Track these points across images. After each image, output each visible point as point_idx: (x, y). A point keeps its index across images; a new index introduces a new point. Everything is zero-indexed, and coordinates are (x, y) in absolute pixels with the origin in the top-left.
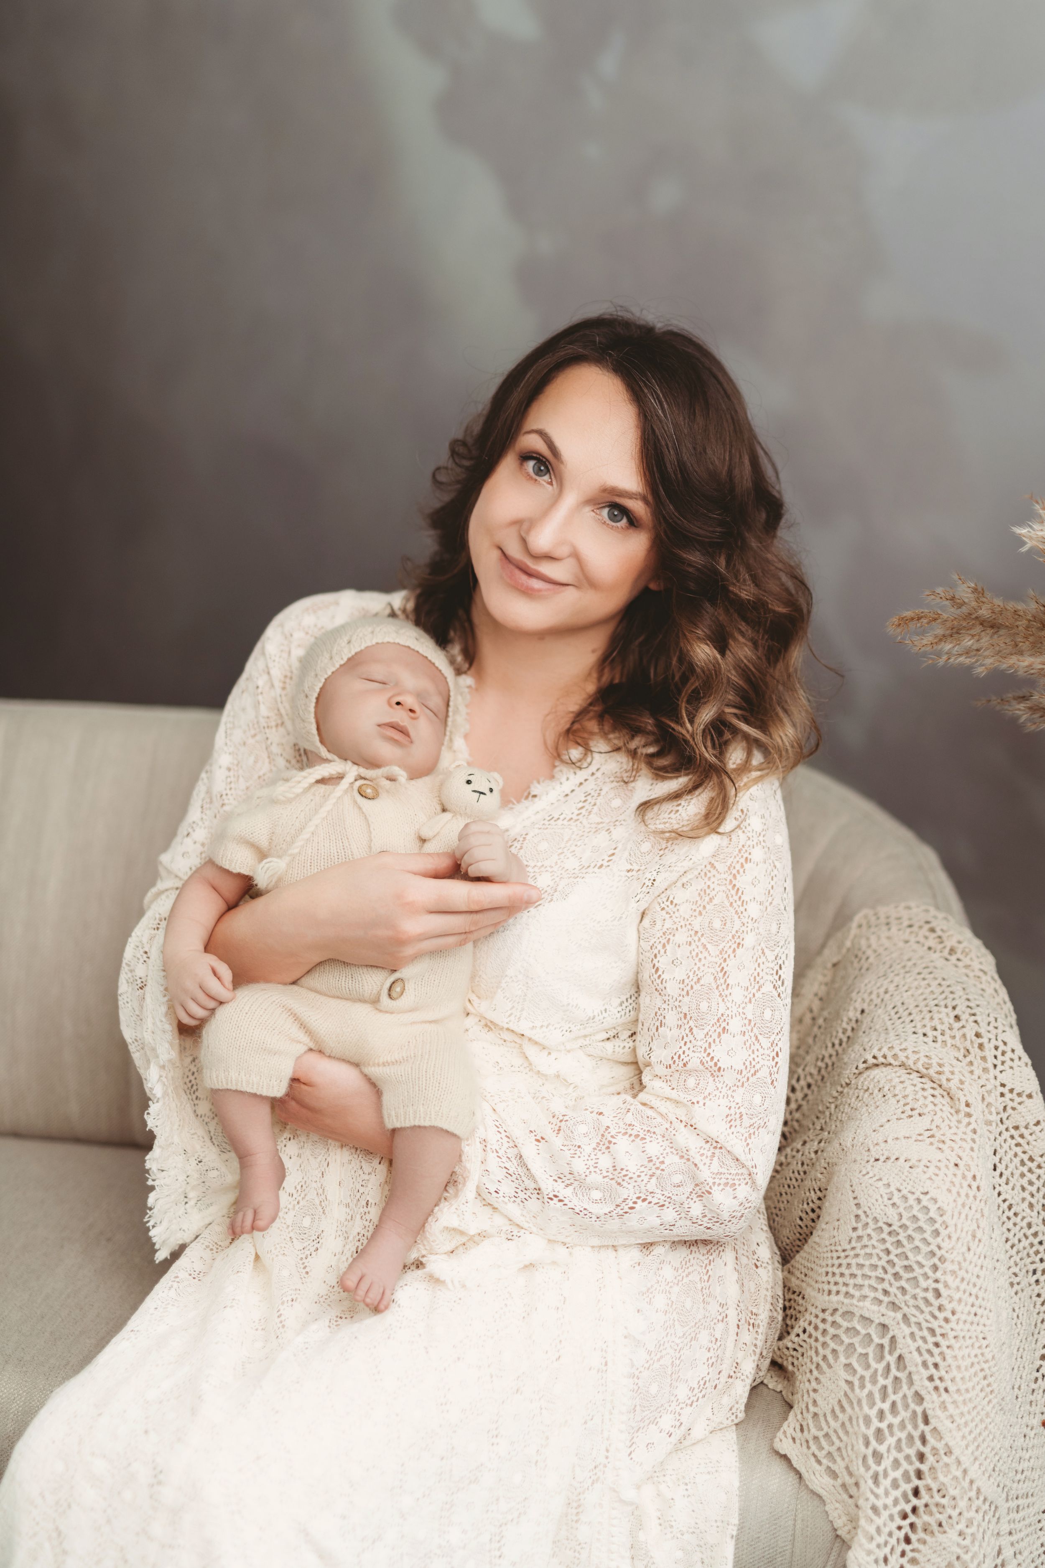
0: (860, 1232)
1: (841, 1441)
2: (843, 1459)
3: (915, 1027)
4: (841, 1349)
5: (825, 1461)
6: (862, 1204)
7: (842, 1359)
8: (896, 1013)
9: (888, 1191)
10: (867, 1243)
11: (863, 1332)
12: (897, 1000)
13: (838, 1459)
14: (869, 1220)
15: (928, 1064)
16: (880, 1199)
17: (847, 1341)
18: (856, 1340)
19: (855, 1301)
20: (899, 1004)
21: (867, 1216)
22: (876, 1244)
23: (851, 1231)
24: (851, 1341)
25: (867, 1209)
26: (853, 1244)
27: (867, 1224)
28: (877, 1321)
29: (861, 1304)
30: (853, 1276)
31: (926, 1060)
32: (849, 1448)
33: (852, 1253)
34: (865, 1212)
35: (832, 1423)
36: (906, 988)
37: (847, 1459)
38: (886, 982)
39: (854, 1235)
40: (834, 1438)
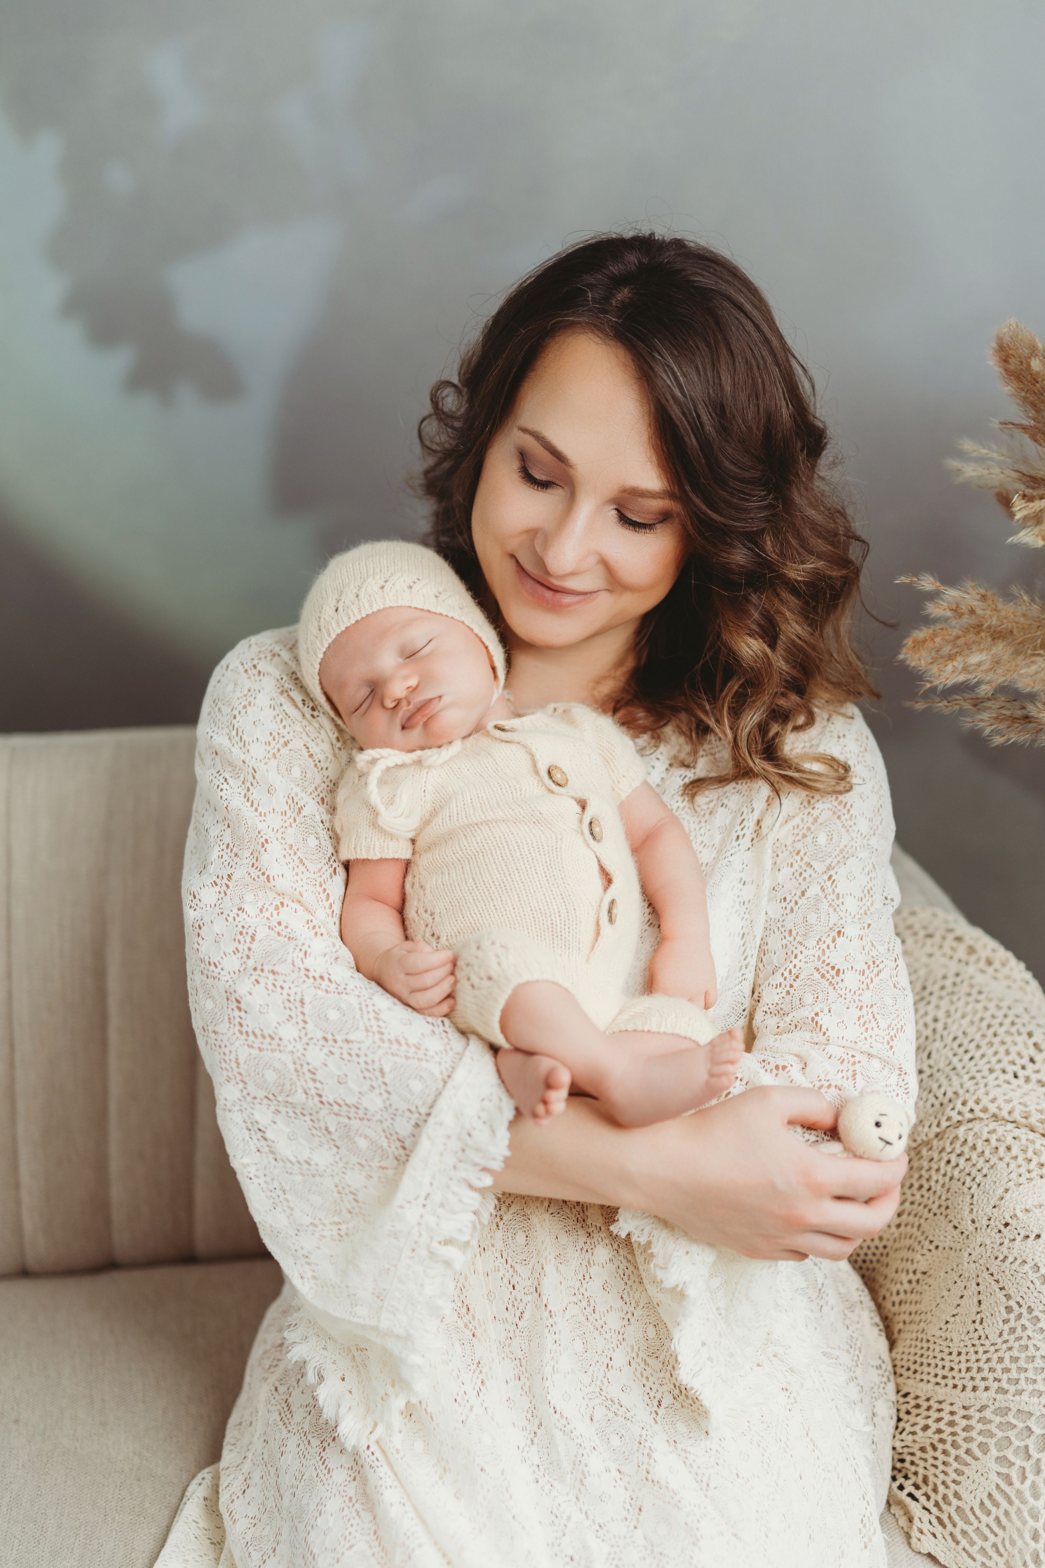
0: (1012, 1324)
1: (996, 1535)
2: (1001, 1555)
3: (989, 1062)
4: (991, 1442)
5: (978, 1557)
6: (1012, 1295)
7: (994, 1452)
8: (960, 1046)
9: (1039, 1275)
10: (1021, 1335)
11: (1021, 1425)
12: (954, 1029)
13: (995, 1556)
14: (1024, 1310)
15: (1025, 1112)
16: (1031, 1286)
17: (1000, 1434)
18: (1012, 1434)
19: (1009, 1396)
20: (960, 1034)
21: (1020, 1306)
22: (1031, 1334)
23: (1001, 1323)
24: (1005, 1434)
25: (1019, 1299)
26: (1005, 1336)
27: (1021, 1314)
28: (1038, 1414)
29: (1017, 1398)
30: (1007, 1370)
31: (1023, 1108)
32: (1007, 1543)
33: (1005, 1346)
34: (1018, 1303)
35: (983, 1518)
36: (959, 1014)
37: (1005, 1555)
38: (930, 1008)
39: (1006, 1327)
40: (987, 1532)
